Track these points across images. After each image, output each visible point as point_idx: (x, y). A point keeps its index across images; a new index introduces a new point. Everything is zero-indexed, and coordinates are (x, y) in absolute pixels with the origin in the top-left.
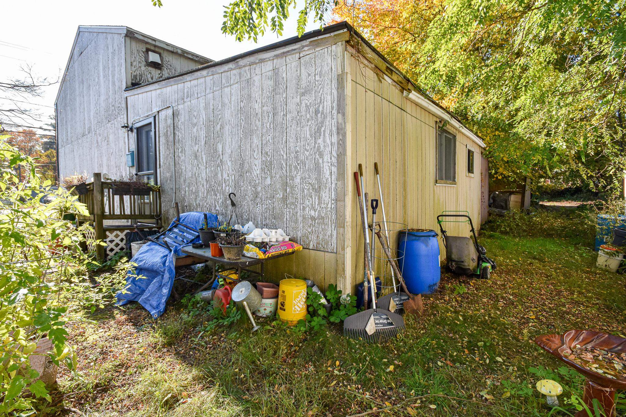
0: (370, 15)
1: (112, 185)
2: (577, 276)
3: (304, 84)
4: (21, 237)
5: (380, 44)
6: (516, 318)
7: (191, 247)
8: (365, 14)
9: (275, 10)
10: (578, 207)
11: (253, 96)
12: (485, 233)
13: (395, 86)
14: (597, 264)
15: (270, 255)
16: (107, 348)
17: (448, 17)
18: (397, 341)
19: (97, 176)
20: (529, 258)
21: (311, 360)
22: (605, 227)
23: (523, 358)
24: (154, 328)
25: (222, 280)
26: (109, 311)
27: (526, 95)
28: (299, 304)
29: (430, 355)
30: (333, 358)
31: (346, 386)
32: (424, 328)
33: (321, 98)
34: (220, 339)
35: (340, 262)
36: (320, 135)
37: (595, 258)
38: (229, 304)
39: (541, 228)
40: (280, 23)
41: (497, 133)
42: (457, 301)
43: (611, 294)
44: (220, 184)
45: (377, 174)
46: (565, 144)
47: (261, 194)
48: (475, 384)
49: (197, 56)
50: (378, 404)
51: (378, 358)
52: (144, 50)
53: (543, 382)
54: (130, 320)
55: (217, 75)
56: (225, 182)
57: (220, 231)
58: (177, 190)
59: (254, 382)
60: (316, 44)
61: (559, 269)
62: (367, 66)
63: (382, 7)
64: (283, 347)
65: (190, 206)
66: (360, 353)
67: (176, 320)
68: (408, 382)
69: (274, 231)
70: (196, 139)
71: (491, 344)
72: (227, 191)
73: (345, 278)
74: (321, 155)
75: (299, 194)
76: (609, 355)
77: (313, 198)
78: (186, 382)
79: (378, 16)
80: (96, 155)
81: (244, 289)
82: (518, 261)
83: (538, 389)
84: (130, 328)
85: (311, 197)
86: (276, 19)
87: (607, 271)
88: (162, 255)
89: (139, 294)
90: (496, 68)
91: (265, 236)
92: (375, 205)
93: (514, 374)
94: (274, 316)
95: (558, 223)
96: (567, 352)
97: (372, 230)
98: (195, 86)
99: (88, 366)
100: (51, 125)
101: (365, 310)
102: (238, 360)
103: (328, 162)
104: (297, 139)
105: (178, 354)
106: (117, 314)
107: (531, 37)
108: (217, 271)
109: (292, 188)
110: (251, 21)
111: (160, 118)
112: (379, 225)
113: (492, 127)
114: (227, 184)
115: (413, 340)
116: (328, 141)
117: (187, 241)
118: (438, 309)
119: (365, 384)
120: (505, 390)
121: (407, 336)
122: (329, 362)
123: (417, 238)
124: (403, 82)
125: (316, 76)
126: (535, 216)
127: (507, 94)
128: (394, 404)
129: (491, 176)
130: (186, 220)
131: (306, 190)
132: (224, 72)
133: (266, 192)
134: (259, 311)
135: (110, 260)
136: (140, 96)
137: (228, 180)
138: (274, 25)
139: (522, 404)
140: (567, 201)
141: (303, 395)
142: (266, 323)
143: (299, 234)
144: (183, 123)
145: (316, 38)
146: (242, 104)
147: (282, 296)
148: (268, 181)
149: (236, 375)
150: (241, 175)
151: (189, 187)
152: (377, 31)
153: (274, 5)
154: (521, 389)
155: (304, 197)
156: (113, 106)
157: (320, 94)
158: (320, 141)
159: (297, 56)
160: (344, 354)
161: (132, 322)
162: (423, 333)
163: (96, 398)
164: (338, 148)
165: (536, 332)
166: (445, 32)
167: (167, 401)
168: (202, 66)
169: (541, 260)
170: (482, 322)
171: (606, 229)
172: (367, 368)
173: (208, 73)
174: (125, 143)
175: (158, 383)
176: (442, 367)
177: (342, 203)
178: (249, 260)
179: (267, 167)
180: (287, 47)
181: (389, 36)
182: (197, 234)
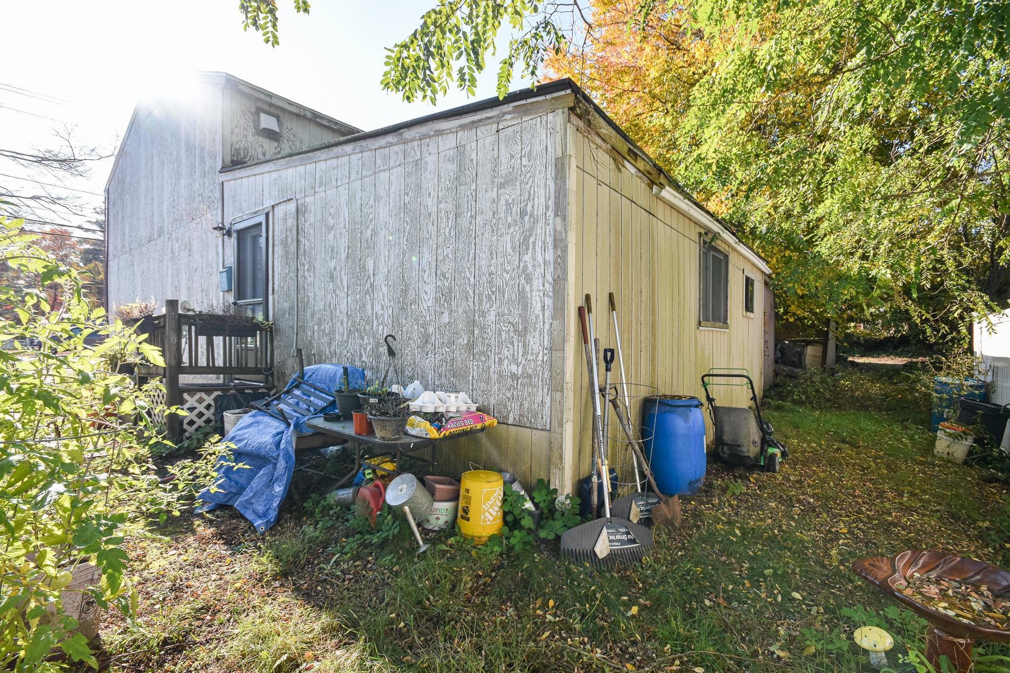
0: (601, 72)
1: (195, 320)
2: (907, 468)
3: (504, 169)
4: (54, 398)
5: (616, 115)
6: (819, 531)
7: (322, 419)
8: (593, 70)
9: (464, 56)
10: (904, 365)
11: (424, 186)
12: (770, 403)
13: (640, 178)
14: (935, 451)
15: (447, 433)
16: (181, 580)
17: (721, 78)
18: (642, 568)
19: (172, 304)
20: (836, 441)
21: (509, 599)
22: (945, 396)
23: (832, 593)
24: (259, 548)
25: (370, 471)
26: (185, 520)
27: (832, 198)
28: (491, 510)
29: (693, 590)
30: (544, 594)
31: (565, 640)
32: (683, 548)
33: (529, 192)
34: (365, 566)
35: (555, 445)
36: (528, 249)
37: (932, 443)
38: (380, 510)
39: (852, 397)
40: (472, 76)
41: (787, 253)
42: (731, 505)
43: (957, 496)
44: (369, 322)
45: (613, 309)
46: (889, 271)
47: (433, 338)
48: (762, 634)
49: (336, 123)
50: (614, 668)
51: (614, 594)
52: (253, 110)
53: (865, 630)
54: (219, 535)
55: (369, 153)
56: (377, 318)
57: (369, 394)
58: (300, 329)
59: (421, 634)
60: (524, 111)
61: (881, 458)
62: (600, 147)
63: (619, 61)
64: (466, 578)
65: (320, 355)
66: (586, 588)
67: (295, 536)
68: (661, 632)
69: (453, 395)
70: (332, 251)
71: (785, 572)
72: (380, 332)
73: (562, 470)
74: (529, 279)
75: (493, 339)
76: (963, 588)
77: (516, 345)
78: (310, 636)
79: (612, 74)
80: (170, 272)
81: (405, 486)
82: (820, 445)
83: (857, 641)
84: (220, 548)
85: (512, 343)
86: (466, 70)
87: (950, 461)
88: (275, 432)
89: (236, 494)
90: (789, 156)
91: (438, 403)
92: (609, 357)
93: (820, 618)
94: (452, 528)
95: (876, 389)
96: (901, 584)
97: (604, 396)
98: (334, 169)
99: (151, 611)
100: (97, 223)
101: (592, 520)
102: (395, 599)
103: (540, 291)
104: (491, 254)
105: (297, 589)
106: (199, 525)
107: (840, 112)
108: (362, 457)
109: (483, 329)
110: (428, 72)
111: (276, 216)
112: (615, 388)
113: (780, 244)
114: (380, 321)
115: (667, 567)
116: (540, 259)
117: (315, 410)
118: (703, 518)
119: (596, 636)
120: (808, 643)
121: (657, 561)
122: (539, 602)
123: (672, 409)
124: (652, 172)
125: (523, 159)
126: (842, 378)
127: (805, 195)
128: (639, 667)
129: (778, 317)
130: (314, 376)
131: (503, 333)
132: (380, 148)
133: (442, 335)
134: (428, 521)
135: (187, 438)
136: (245, 180)
137: (382, 315)
138: (462, 79)
139: (834, 664)
140: (888, 356)
141: (499, 654)
142: (439, 539)
143: (493, 401)
144: (313, 226)
145: (524, 102)
146: (407, 199)
147: (465, 497)
148: (445, 318)
149: (392, 624)
150: (402, 308)
151: (319, 325)
152: (612, 96)
153: (463, 49)
154: (831, 641)
155: (500, 343)
156: (201, 195)
157: (528, 186)
158: (527, 258)
159: (494, 127)
160: (562, 589)
161: (223, 539)
162: (682, 556)
163: (164, 662)
164: (555, 269)
165: (850, 553)
166: (716, 100)
167: (279, 666)
168: (344, 138)
169: (853, 445)
170: (769, 538)
171: (947, 399)
172: (597, 610)
173: (354, 149)
174: (217, 253)
175: (265, 637)
176: (710, 608)
177: (559, 354)
178: (415, 440)
179: (445, 296)
180: (478, 113)
181: (628, 103)
182: (331, 399)
